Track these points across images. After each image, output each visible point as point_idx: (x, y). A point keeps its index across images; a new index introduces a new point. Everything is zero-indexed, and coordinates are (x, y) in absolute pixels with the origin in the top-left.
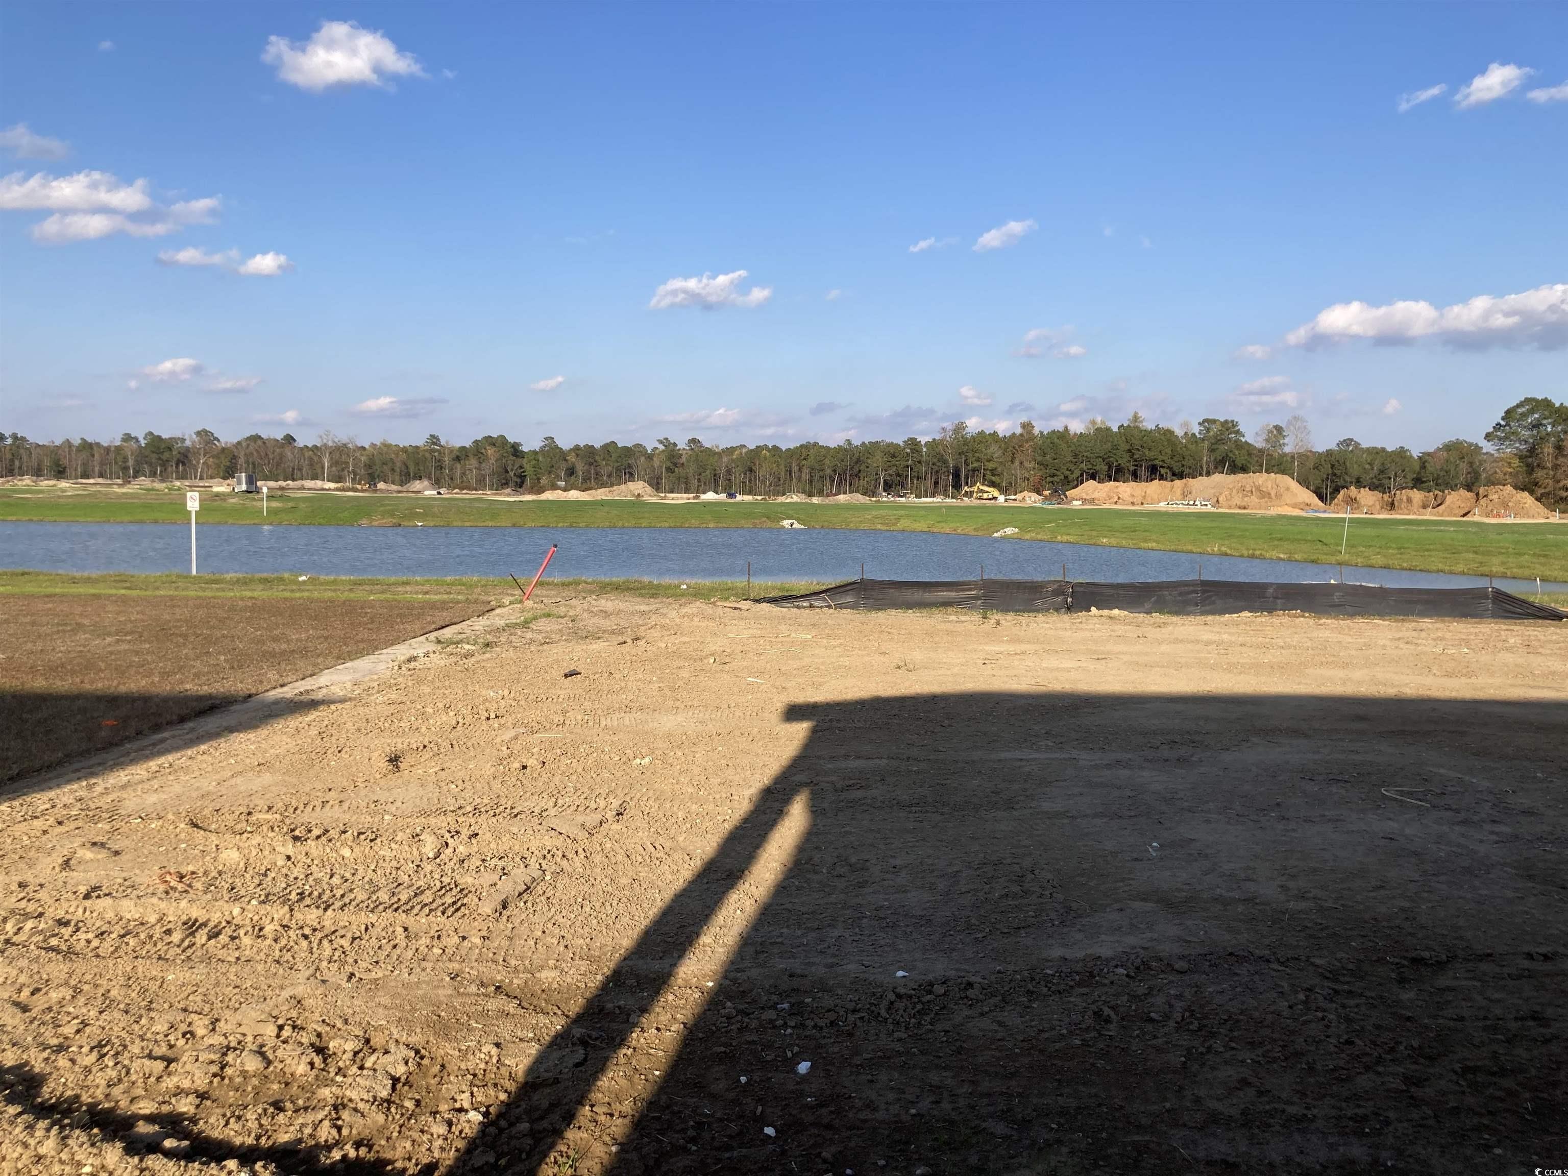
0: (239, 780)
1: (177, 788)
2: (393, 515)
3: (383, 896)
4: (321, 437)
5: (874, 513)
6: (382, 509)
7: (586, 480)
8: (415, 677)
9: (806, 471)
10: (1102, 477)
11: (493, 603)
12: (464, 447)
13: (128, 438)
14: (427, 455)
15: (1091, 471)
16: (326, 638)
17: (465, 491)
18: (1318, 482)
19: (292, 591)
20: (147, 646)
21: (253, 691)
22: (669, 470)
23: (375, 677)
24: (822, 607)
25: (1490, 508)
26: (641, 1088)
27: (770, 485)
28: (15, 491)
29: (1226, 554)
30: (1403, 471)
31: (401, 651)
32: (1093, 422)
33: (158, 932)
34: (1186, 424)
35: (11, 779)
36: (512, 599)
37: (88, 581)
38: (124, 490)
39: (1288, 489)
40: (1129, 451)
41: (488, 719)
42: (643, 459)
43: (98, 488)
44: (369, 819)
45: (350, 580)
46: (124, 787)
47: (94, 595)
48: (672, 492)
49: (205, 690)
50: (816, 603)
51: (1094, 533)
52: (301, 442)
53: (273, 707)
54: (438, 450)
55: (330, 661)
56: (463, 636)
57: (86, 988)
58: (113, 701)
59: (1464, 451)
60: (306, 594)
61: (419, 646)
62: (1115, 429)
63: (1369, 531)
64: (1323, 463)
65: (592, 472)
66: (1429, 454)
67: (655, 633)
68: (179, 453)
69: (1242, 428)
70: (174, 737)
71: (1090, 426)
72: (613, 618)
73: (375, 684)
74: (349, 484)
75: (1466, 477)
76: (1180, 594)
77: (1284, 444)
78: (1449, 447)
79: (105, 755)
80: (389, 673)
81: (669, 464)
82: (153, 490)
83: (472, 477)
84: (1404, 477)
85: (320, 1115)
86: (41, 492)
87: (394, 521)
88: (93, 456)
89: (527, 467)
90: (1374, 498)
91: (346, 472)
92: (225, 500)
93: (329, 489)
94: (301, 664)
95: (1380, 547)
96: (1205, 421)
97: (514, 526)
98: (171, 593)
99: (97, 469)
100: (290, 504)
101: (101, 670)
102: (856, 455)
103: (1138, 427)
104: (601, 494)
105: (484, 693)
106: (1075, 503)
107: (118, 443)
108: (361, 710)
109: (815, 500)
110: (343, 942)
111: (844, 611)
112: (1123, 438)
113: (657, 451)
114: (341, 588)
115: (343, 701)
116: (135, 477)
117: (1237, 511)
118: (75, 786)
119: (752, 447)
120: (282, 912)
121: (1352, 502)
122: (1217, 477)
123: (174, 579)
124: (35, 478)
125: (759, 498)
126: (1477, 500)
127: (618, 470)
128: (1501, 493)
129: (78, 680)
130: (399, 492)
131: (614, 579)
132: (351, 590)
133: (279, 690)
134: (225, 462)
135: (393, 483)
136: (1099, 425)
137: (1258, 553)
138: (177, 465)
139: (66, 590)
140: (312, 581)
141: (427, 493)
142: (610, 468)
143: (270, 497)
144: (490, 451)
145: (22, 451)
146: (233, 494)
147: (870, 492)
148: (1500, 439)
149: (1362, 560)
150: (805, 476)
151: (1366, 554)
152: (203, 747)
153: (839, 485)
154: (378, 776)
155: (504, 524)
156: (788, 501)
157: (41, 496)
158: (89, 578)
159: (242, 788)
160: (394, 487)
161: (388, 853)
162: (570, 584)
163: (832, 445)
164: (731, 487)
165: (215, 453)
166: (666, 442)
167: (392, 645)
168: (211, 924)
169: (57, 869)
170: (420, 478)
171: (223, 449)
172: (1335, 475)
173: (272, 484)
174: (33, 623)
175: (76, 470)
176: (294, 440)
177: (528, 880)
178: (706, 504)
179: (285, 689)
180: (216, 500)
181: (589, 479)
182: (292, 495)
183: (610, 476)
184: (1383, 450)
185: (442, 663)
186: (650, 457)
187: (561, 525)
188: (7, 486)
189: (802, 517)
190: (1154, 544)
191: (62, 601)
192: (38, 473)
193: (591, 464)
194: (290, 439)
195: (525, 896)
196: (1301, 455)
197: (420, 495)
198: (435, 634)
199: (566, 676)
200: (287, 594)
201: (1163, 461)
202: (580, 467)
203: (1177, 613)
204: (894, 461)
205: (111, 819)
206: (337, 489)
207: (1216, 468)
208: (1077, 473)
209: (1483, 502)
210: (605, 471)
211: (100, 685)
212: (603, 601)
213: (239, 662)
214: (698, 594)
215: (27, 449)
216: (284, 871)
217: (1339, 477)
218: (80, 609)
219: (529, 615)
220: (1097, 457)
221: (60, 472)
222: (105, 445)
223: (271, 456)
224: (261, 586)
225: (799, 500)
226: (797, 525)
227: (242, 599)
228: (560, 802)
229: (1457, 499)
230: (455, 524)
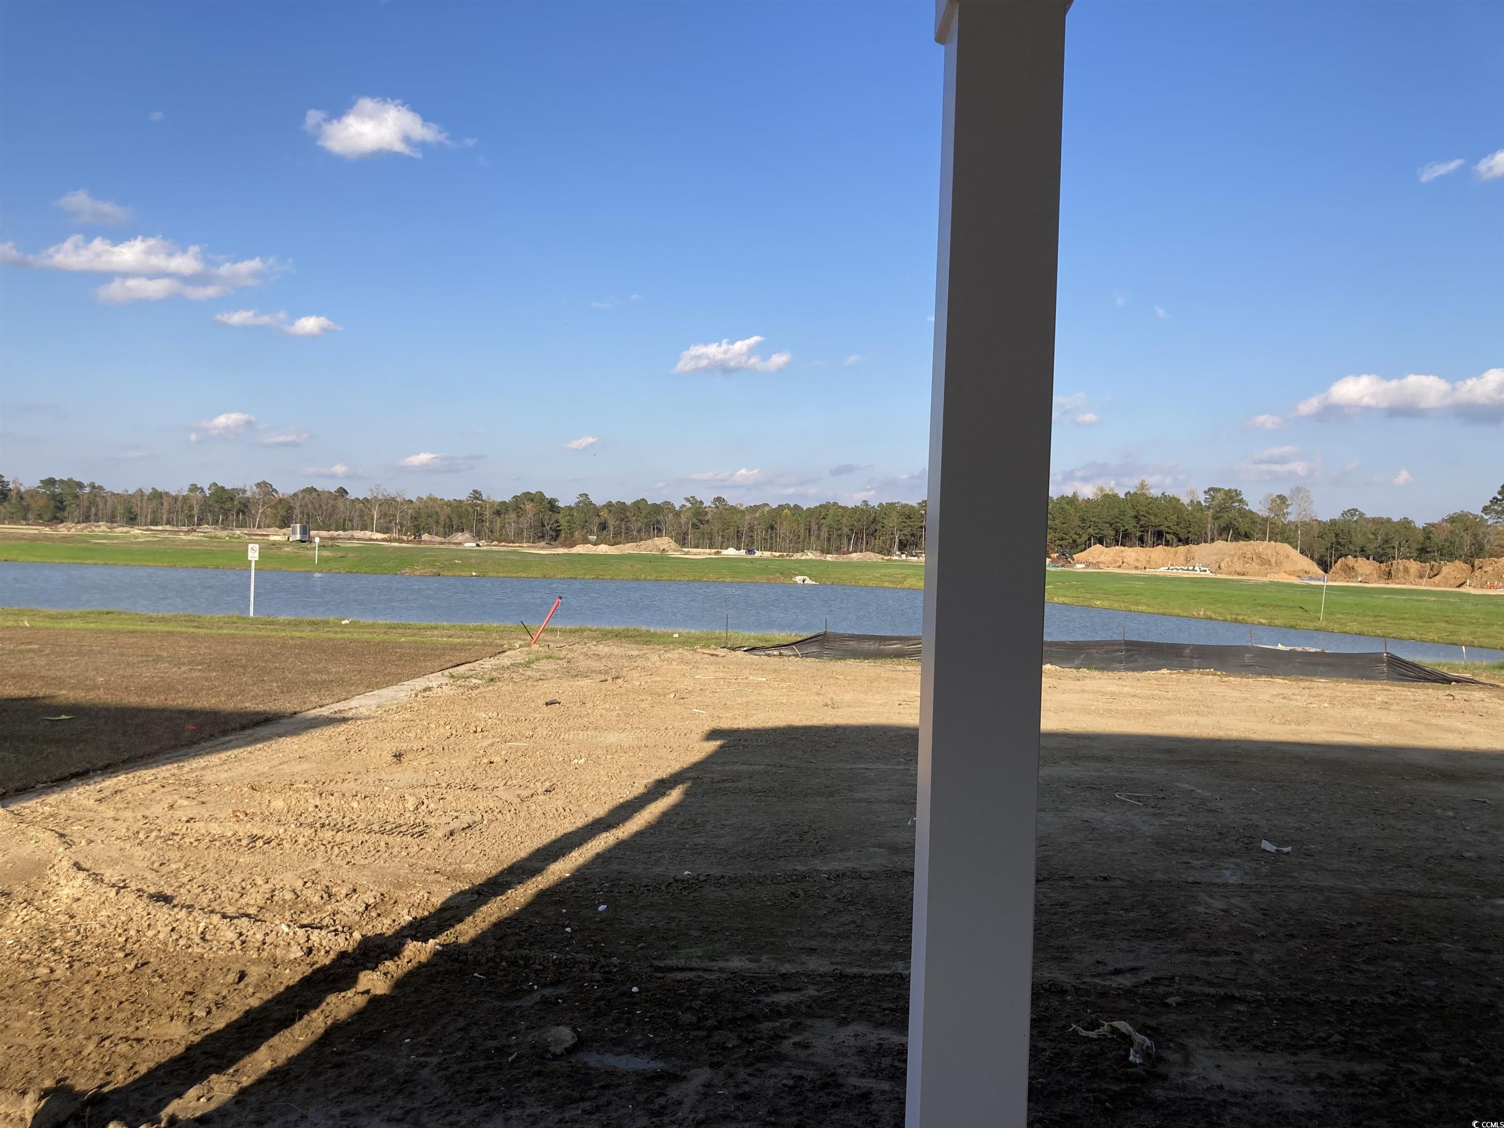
0: (285, 766)
1: (241, 770)
2: (433, 566)
3: (376, 827)
4: (372, 490)
5: (883, 571)
6: (423, 559)
7: (617, 534)
8: (427, 703)
9: (825, 529)
10: (1109, 541)
11: (505, 646)
12: (505, 502)
13: (194, 488)
14: (470, 509)
15: (1098, 536)
16: (360, 672)
17: (503, 544)
18: (1322, 551)
19: (336, 632)
20: (214, 674)
21: (298, 709)
22: (694, 526)
23: (396, 702)
24: (789, 656)
25: (1484, 579)
26: (505, 912)
27: (790, 542)
28: (93, 537)
29: (1211, 619)
30: (1407, 541)
31: (419, 683)
32: (1101, 490)
33: (233, 840)
34: (1192, 492)
35: (124, 762)
36: (522, 643)
37: (164, 620)
38: (189, 538)
39: (1288, 557)
40: (1136, 517)
41: (475, 732)
42: (671, 515)
43: (166, 535)
44: (373, 789)
45: (386, 624)
46: (203, 768)
47: (168, 632)
48: (697, 547)
49: (261, 708)
50: (784, 652)
51: (1089, 596)
52: (352, 495)
53: (313, 721)
54: (480, 505)
55: (361, 689)
56: (474, 672)
57: (192, 863)
58: (191, 714)
59: (1468, 523)
60: (347, 635)
61: (435, 680)
62: (1122, 496)
63: (1349, 599)
64: (1327, 532)
65: (623, 527)
66: (1433, 525)
67: (635, 674)
68: (240, 503)
69: (1244, 496)
70: (237, 739)
71: (1099, 493)
72: (604, 661)
73: (395, 707)
74: (395, 535)
75: (1470, 548)
76: (1106, 652)
77: (1288, 513)
78: (1452, 520)
79: (188, 750)
80: (406, 699)
81: (695, 521)
82: (215, 537)
83: (511, 530)
84: (1409, 547)
85: (324, 915)
86: (116, 538)
87: (434, 571)
88: (162, 504)
89: (563, 522)
90: (1372, 567)
91: (393, 524)
92: (280, 548)
93: (377, 540)
94: (336, 691)
95: (1358, 615)
96: (1210, 489)
97: (544, 577)
98: (232, 632)
99: (165, 518)
100: (340, 554)
101: (178, 691)
102: (873, 516)
103: (1144, 494)
104: (628, 548)
105: (477, 714)
106: (1078, 566)
107: (185, 493)
108: (380, 724)
109: (829, 557)
110: (346, 848)
111: (808, 659)
112: (1130, 505)
113: (684, 509)
114: (378, 631)
115: (368, 718)
116: (199, 524)
117: (1236, 577)
118: (169, 767)
119: (774, 506)
120: (309, 832)
121: (1349, 571)
122: (1219, 544)
123: (235, 620)
124: (109, 524)
125: (777, 554)
126: (1473, 571)
127: (647, 525)
128: (1496, 565)
129: (163, 698)
130: (442, 543)
131: (615, 628)
132: (385, 633)
133: (318, 710)
134: (283, 512)
135: (437, 534)
136: (1107, 491)
137: (1240, 617)
138: (238, 514)
139: (145, 628)
140: (353, 624)
141: (466, 545)
142: (640, 524)
143: (322, 547)
144: (529, 506)
145: (98, 499)
146: (288, 543)
147: (886, 551)
148: (1497, 512)
149: (1338, 626)
150: (824, 534)
151: (1344, 621)
152: (259, 746)
153: (856, 544)
154: (385, 765)
155: (534, 575)
156: (803, 558)
157: (116, 541)
158: (163, 618)
159: (287, 771)
160: (438, 539)
161: (383, 807)
162: (576, 631)
163: (850, 505)
164: (753, 543)
165: (273, 504)
166: (692, 500)
167: (413, 678)
168: (265, 838)
169: (166, 809)
170: (463, 531)
171: (281, 500)
172: (1339, 544)
173: (324, 533)
174: (122, 654)
175: (146, 517)
176: (347, 493)
177: (471, 822)
178: (729, 559)
179: (323, 709)
180: (272, 549)
181: (620, 533)
182: (342, 545)
183: (639, 531)
184: (1389, 520)
185: (452, 693)
186: (677, 514)
187: (588, 577)
188: (86, 532)
189: (815, 573)
190: (1144, 608)
191: (143, 637)
192: (112, 519)
193: (622, 520)
194: (342, 492)
195: (467, 830)
196: (1305, 524)
197: (460, 547)
198: (451, 670)
199: (547, 704)
200: (331, 635)
201: (1169, 527)
202: (612, 522)
203: (1102, 669)
204: (909, 522)
205: (197, 786)
206: (384, 540)
207: (1220, 534)
208: (1085, 537)
209: (1477, 573)
210: (635, 526)
211: (180, 702)
212: (601, 646)
213: (288, 688)
214: (687, 642)
215: (103, 497)
216: (313, 814)
217: (1343, 546)
218: (159, 644)
219: (532, 657)
220: (1105, 522)
221: (131, 519)
222: (173, 494)
223: (324, 508)
224: (309, 628)
225: (814, 557)
226: (808, 581)
227: (292, 638)
228: (509, 783)
229: (1452, 569)
230: (490, 574)
